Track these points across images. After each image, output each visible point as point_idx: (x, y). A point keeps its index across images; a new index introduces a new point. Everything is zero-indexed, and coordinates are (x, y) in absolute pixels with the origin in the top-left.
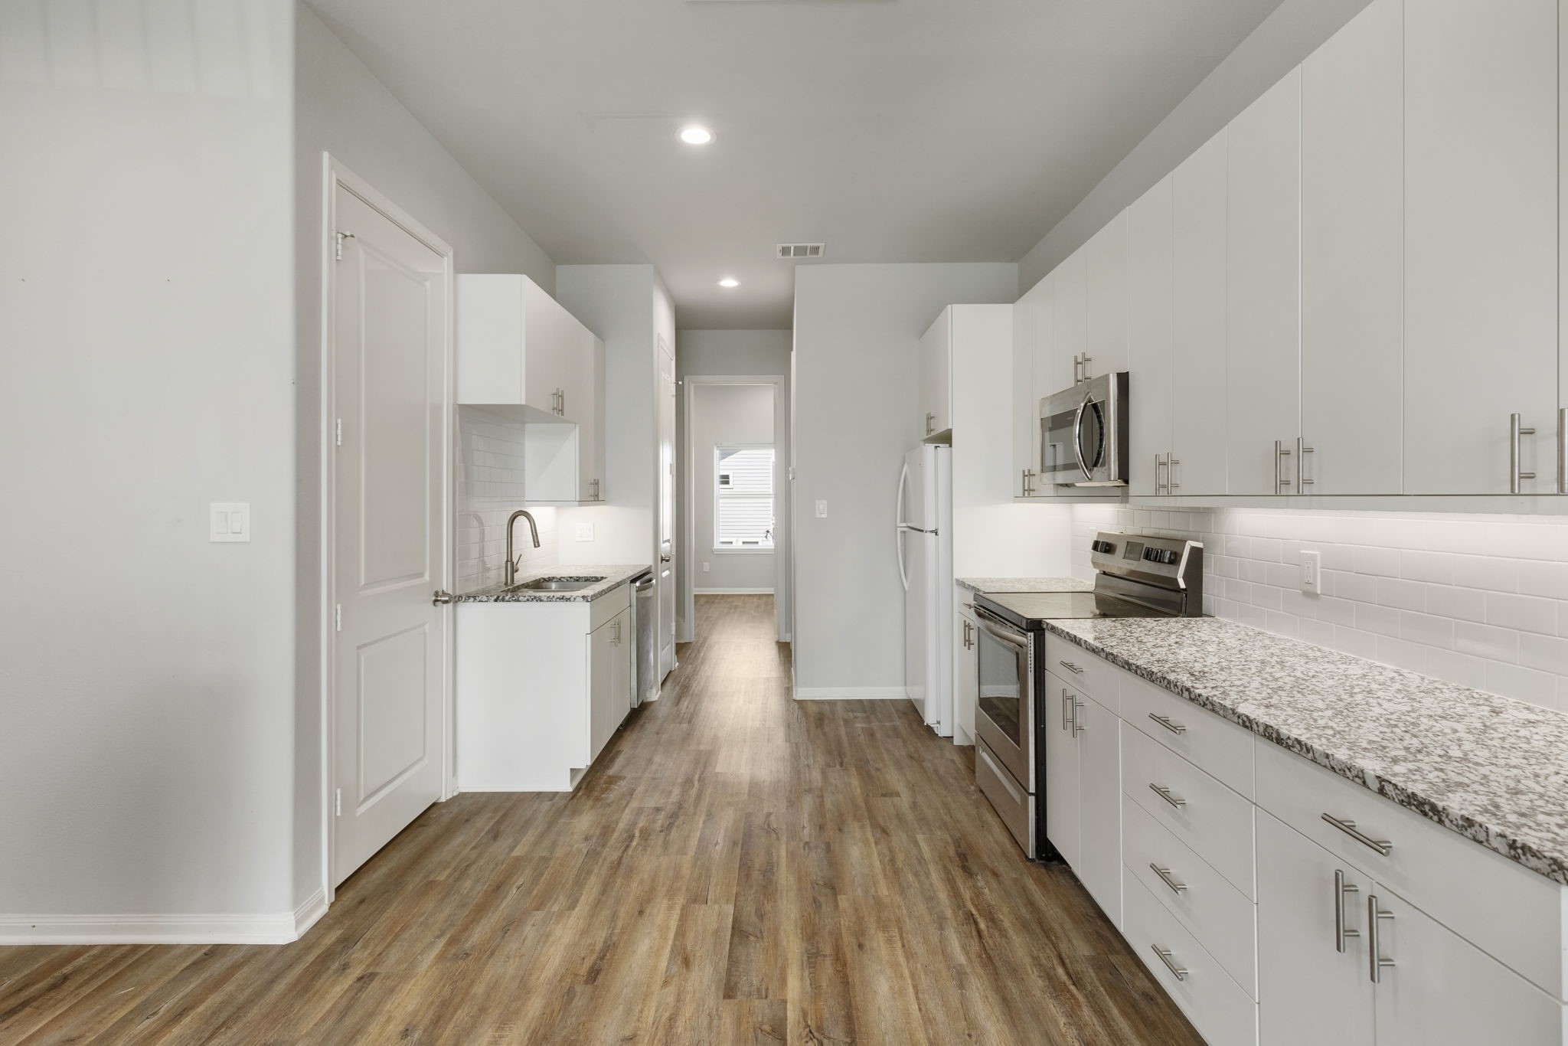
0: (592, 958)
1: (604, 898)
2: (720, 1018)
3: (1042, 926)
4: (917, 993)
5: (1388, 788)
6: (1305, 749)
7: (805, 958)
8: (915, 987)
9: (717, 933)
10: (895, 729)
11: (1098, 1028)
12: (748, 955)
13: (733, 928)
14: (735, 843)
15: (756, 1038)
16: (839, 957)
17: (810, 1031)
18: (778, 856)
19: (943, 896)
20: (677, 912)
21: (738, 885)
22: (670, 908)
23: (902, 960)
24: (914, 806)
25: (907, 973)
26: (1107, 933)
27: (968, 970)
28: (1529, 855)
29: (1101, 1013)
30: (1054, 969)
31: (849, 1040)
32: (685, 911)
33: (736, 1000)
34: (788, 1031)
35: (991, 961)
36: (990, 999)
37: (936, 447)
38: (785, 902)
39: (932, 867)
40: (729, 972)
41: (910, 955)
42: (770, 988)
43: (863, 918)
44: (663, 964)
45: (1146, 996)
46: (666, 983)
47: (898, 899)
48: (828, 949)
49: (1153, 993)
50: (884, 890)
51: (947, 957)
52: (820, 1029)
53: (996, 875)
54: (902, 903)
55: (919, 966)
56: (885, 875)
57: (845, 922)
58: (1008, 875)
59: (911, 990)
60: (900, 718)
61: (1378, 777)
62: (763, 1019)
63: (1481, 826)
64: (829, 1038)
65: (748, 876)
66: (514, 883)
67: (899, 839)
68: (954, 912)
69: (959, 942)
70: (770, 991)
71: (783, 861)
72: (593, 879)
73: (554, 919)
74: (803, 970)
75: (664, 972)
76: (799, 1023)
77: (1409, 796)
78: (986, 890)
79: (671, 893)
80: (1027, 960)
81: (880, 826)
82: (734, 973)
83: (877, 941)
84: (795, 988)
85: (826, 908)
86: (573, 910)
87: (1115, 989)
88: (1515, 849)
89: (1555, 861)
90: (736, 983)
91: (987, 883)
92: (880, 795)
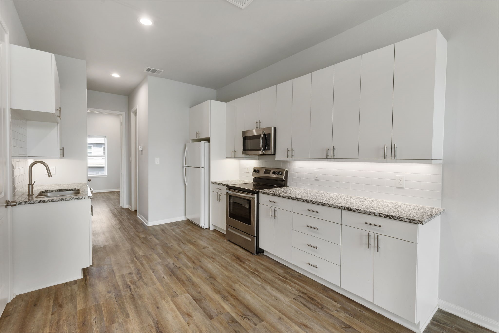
0: (154, 329)
1: (138, 309)
2: (215, 326)
3: (269, 269)
4: (257, 295)
5: (381, 215)
6: (358, 210)
7: (223, 299)
8: (256, 294)
9: (190, 303)
10: (189, 229)
11: (298, 286)
12: (206, 305)
13: (194, 300)
14: (171, 275)
15: (230, 325)
16: (232, 295)
17: (242, 317)
18: (188, 274)
19: (242, 270)
20: (171, 302)
21: (184, 287)
22: (167, 302)
23: (247, 289)
24: (214, 249)
25: (251, 291)
26: (282, 266)
27: (263, 285)
28: (413, 221)
29: (295, 283)
30: (280, 278)
31: (253, 314)
32: (174, 301)
33: (215, 319)
34: (236, 319)
35: (266, 281)
36: (273, 289)
37: (204, 142)
38: (203, 287)
39: (233, 264)
40: (205, 312)
41: (248, 287)
42: (221, 311)
43: (228, 282)
44: (182, 319)
45: (299, 276)
46: (189, 324)
47: (232, 274)
48: (227, 294)
49: (300, 275)
50: (227, 274)
51: (256, 284)
52: (244, 315)
53: (249, 260)
54: (234, 275)
55: (252, 288)
56: (224, 269)
57: (224, 285)
58: (252, 259)
59: (256, 295)
60: (188, 226)
61: (378, 213)
62: (227, 320)
63: (403, 218)
64: (248, 316)
65: (184, 283)
66: (91, 319)
67: (218, 259)
68: (248, 273)
69: (256, 279)
70: (222, 312)
71: (191, 275)
72: (127, 305)
73: (124, 323)
74: (225, 302)
75: (185, 321)
76: (237, 316)
77: (386, 215)
78: (250, 265)
79: (163, 298)
80: (273, 278)
81: (210, 257)
82: (207, 312)
83: (237, 286)
84: (227, 308)
85: (216, 284)
86: (129, 317)
87: (294, 277)
88: (410, 220)
89: (418, 220)
90: (210, 314)
91: (249, 263)
92: (202, 249)
